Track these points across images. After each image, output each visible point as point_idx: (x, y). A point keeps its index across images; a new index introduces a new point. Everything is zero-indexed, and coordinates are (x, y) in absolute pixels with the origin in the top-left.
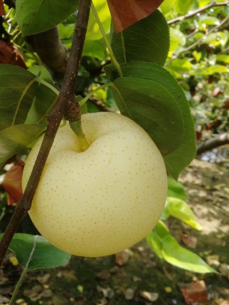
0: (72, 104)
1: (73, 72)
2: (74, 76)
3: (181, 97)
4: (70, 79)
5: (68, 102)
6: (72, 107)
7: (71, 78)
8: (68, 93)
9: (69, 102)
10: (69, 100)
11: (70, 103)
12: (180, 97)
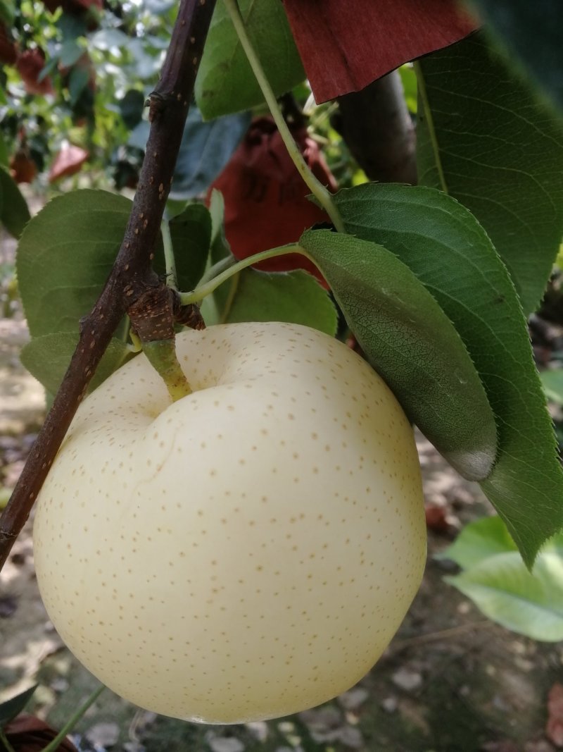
0: (135, 297)
1: (142, 216)
2: (145, 226)
3: (505, 300)
4: (134, 233)
5: (125, 290)
6: (136, 304)
7: (137, 231)
8: (127, 267)
9: (126, 292)
10: (128, 287)
11: (130, 293)
12: (501, 301)
